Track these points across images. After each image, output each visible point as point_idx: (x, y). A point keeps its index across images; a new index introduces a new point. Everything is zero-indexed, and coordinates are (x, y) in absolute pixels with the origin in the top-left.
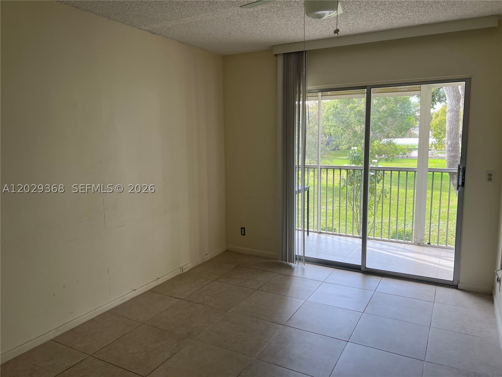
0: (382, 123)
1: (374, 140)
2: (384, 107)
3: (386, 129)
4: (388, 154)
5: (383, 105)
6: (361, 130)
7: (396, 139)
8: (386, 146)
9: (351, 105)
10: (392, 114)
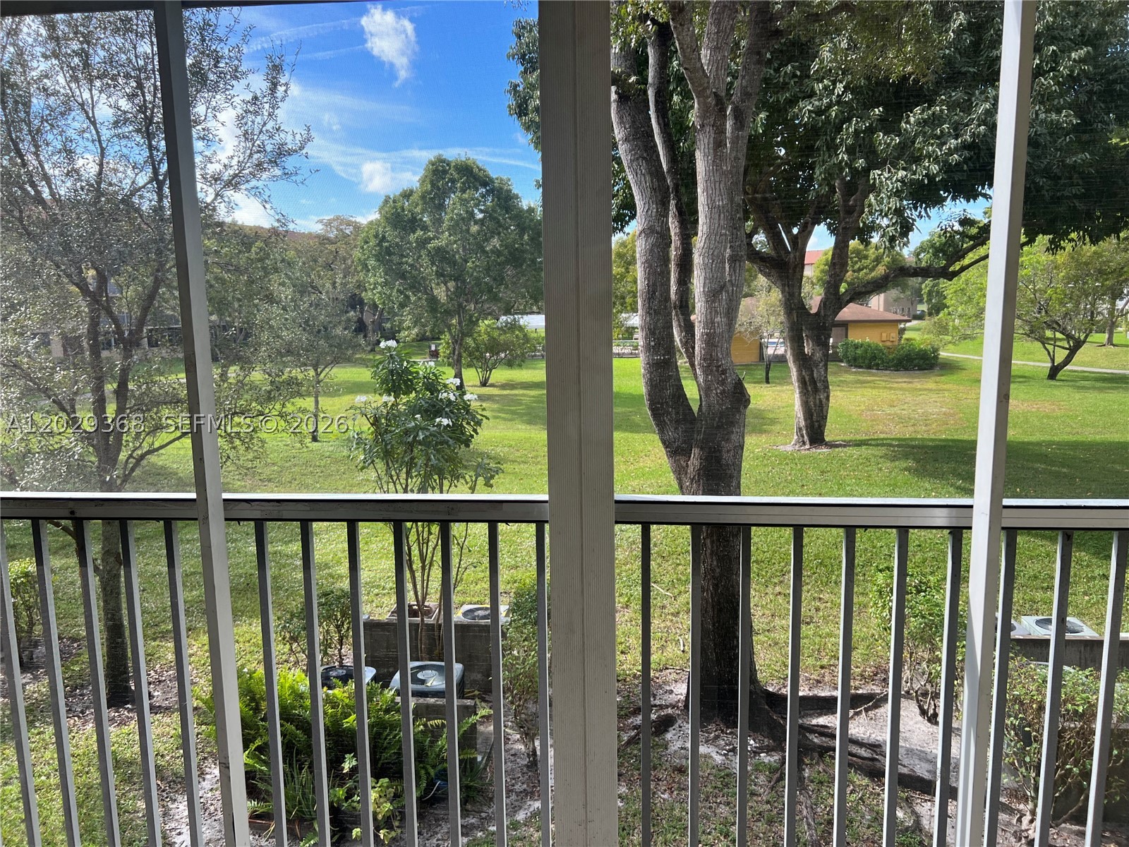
0: (495, 279)
1: (478, 320)
2: (495, 242)
3: (503, 293)
4: (512, 350)
5: (493, 237)
6: (447, 296)
7: (525, 317)
8: (505, 333)
9: (419, 233)
10: (515, 257)
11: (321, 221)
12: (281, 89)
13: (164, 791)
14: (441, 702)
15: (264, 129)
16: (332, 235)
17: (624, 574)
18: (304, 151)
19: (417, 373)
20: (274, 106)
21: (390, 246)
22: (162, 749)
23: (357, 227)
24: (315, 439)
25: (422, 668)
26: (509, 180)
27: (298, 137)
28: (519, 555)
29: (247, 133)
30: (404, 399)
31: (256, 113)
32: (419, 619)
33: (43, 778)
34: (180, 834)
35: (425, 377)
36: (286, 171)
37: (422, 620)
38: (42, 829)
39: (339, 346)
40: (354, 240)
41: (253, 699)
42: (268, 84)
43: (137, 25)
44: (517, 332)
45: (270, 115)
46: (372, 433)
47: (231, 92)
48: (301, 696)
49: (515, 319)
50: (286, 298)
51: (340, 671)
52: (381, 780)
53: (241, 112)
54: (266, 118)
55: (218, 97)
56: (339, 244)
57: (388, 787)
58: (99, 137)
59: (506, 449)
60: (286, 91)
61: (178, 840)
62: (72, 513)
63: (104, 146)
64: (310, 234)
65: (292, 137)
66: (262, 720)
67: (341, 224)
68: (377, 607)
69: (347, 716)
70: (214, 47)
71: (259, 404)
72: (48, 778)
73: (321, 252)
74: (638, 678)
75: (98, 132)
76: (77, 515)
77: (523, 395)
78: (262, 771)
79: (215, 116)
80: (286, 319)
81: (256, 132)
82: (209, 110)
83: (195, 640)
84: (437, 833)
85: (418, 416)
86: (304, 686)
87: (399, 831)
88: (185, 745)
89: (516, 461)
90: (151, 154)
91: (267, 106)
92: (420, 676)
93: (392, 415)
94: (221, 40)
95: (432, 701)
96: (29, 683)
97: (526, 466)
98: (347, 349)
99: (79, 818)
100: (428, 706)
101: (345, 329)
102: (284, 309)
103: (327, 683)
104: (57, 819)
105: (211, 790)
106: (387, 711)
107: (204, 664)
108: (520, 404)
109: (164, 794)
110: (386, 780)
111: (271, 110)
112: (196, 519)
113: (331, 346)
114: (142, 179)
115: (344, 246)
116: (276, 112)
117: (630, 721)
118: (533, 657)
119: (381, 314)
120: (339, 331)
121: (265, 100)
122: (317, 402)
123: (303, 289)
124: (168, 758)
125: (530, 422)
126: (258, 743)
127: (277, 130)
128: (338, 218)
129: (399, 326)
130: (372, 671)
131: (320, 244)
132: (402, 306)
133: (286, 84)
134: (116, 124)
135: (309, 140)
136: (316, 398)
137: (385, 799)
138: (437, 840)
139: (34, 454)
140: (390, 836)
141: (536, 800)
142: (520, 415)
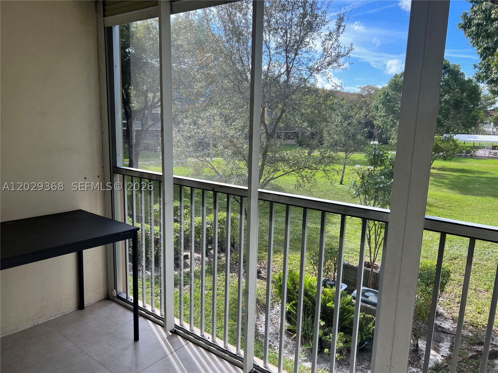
3: (446, 122)
4: (447, 151)
7: (457, 135)
8: (444, 142)
10: (457, 105)
11: (360, 88)
12: (342, 28)
13: (258, 309)
14: (373, 308)
15: (332, 46)
16: (364, 94)
17: (489, 274)
18: (349, 55)
19: (387, 157)
20: (338, 36)
21: (390, 98)
22: (261, 293)
23: (376, 90)
24: (341, 183)
25: (368, 291)
26: (460, 65)
27: (347, 49)
28: (430, 252)
29: (325, 49)
30: (379, 168)
31: (330, 40)
32: (371, 269)
33: (221, 291)
34: (261, 327)
35: (391, 159)
36: (339, 64)
37: (372, 270)
38: (217, 309)
39: (358, 143)
40: (374, 96)
41: (294, 283)
42: (337, 27)
43: (288, 7)
44: (451, 143)
45: (335, 40)
46: (361, 182)
47: (320, 31)
48: (312, 287)
49: (451, 136)
50: (338, 121)
51: (332, 282)
52: (340, 333)
53: (324, 39)
54: (334, 41)
55: (315, 34)
56: (367, 98)
57: (343, 337)
58: (270, 54)
59: (434, 200)
60: (344, 29)
61: (260, 329)
62: (213, 189)
63: (271, 57)
64: (355, 93)
65: (344, 49)
66: (296, 292)
67: (369, 89)
68: (355, 260)
69: (330, 301)
70: (315, 13)
71: (315, 165)
72: (223, 292)
73: (358, 101)
74: (485, 328)
75: (270, 52)
76: (215, 190)
77: (450, 175)
78: (293, 313)
79: (313, 42)
80: (337, 131)
81: (329, 47)
82: (311, 40)
83: (280, 256)
84: (362, 364)
85: (383, 177)
86: (315, 284)
87: (345, 357)
88: (267, 294)
89: (438, 207)
90: (287, 60)
91: (335, 36)
92: (366, 294)
93: (370, 175)
94: (319, 9)
95: (369, 306)
96: (223, 257)
97: (444, 210)
98: (361, 145)
99: (229, 309)
100: (367, 308)
101: (362, 136)
102: (336, 125)
103: (325, 286)
104: (222, 307)
105: (275, 314)
106: (348, 304)
107: (281, 266)
108: (447, 179)
109: (259, 310)
110: (343, 333)
111: (336, 38)
112: (247, 197)
113: (354, 143)
114: (283, 70)
115: (369, 99)
116: (338, 38)
117: (475, 347)
118: (423, 300)
119: (382, 131)
120: (359, 137)
121: (334, 34)
122: (344, 168)
123: (346, 117)
124: (262, 297)
125: (450, 189)
126: (294, 302)
127: (338, 46)
128: (368, 86)
129: (389, 137)
130: (345, 286)
131: (358, 98)
132: (392, 127)
133: (344, 26)
134: (277, 48)
135: (352, 50)
136: (345, 165)
137: (341, 342)
138: (362, 367)
139: (233, 175)
140: (341, 358)
141: (414, 367)
142: (446, 185)
